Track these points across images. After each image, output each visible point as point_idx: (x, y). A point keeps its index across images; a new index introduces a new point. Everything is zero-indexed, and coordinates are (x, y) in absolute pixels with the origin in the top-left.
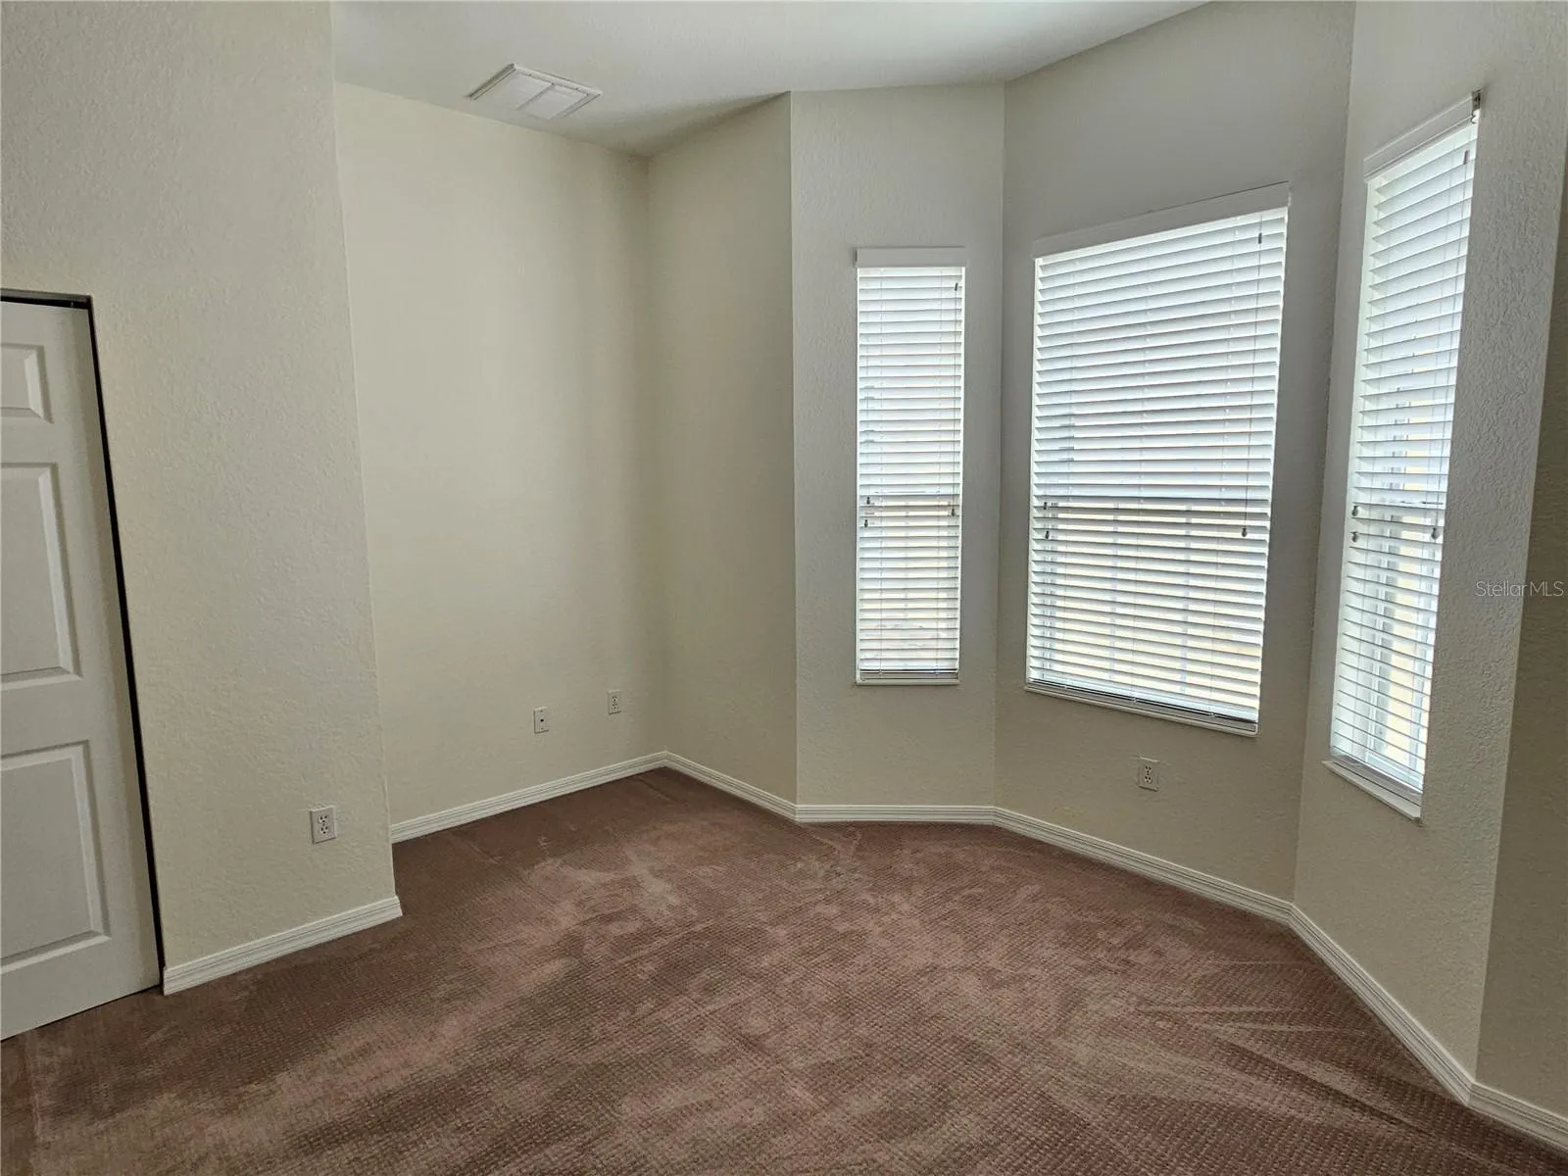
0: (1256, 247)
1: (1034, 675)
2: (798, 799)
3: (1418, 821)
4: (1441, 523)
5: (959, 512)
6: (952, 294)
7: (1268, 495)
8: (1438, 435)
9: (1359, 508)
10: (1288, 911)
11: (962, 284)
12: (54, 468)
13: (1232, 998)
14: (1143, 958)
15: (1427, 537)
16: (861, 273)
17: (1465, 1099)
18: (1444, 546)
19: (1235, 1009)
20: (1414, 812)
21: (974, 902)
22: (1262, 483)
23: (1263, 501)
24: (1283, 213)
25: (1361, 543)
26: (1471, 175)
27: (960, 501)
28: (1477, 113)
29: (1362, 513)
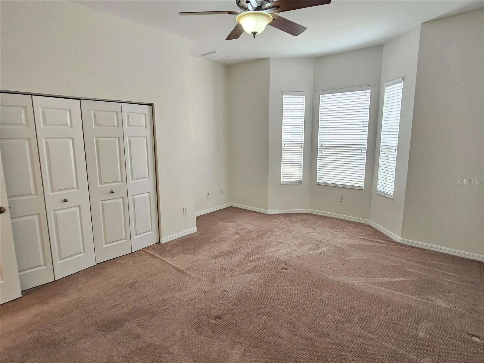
0: (364, 97)
1: (318, 181)
2: (268, 209)
3: (392, 199)
4: (397, 148)
5: (303, 147)
6: (302, 101)
7: (366, 144)
8: (396, 134)
9: (383, 146)
10: (369, 222)
11: (304, 99)
12: (146, 137)
13: (362, 233)
14: (345, 229)
15: (394, 151)
16: (284, 96)
17: (399, 241)
18: (397, 152)
19: (362, 235)
20: (392, 198)
21: (311, 224)
22: (365, 142)
23: (365, 145)
24: (370, 91)
25: (383, 152)
26: (402, 91)
27: (303, 145)
28: (403, 81)
29: (383, 147)
